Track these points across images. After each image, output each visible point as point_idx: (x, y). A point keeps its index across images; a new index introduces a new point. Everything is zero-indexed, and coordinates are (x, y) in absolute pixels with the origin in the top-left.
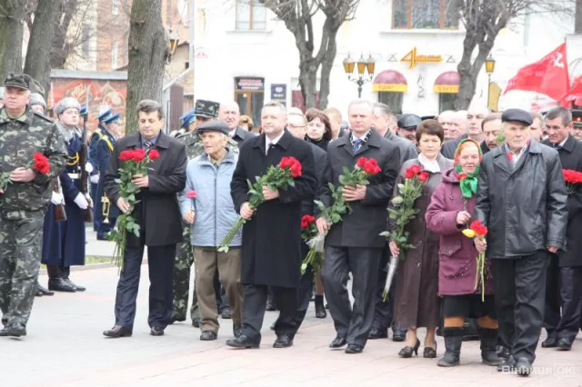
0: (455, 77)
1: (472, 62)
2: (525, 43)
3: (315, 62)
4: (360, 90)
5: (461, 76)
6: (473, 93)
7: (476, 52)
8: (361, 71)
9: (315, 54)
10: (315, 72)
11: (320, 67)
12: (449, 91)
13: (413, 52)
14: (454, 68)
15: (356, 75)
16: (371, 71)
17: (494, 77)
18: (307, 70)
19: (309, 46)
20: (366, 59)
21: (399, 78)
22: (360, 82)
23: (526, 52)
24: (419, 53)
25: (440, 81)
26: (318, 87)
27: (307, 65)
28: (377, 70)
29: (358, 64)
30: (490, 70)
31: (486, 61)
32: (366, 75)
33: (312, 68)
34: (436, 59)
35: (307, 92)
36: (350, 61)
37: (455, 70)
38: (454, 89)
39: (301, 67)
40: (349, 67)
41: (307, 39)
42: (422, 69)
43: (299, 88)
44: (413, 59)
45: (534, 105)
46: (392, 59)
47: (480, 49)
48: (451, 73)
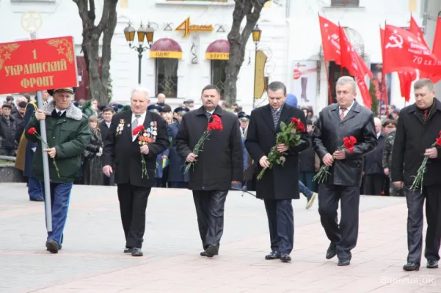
0: (226, 46)
1: (241, 32)
2: (287, 14)
3: (98, 30)
4: (140, 57)
5: (231, 44)
6: (242, 60)
7: (244, 23)
8: (141, 40)
9: (97, 22)
10: (98, 40)
11: (102, 35)
12: (220, 58)
13: (187, 22)
14: (224, 37)
15: (136, 43)
16: (150, 40)
17: (261, 46)
18: (90, 37)
19: (91, 15)
20: (145, 29)
21: (174, 46)
22: (140, 50)
23: (287, 22)
24: (192, 23)
25: (211, 49)
26: (100, 54)
27: (90, 33)
28: (155, 39)
29: (139, 33)
30: (257, 39)
31: (253, 31)
32: (145, 44)
33: (95, 36)
34: (207, 29)
35: (90, 58)
36: (130, 30)
37: (226, 39)
38: (224, 56)
39: (84, 35)
40: (129, 35)
41: (89, 9)
42: (195, 38)
43: (82, 54)
44: (187, 29)
45: (296, 71)
46: (167, 27)
47: (248, 20)
48: (221, 41)
